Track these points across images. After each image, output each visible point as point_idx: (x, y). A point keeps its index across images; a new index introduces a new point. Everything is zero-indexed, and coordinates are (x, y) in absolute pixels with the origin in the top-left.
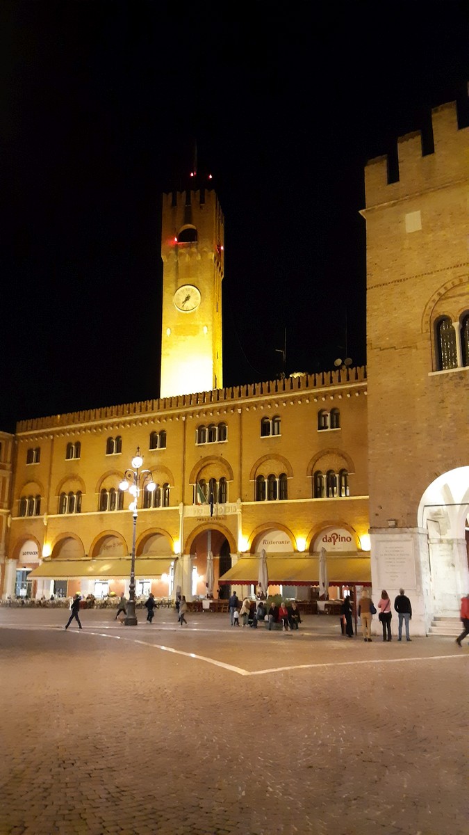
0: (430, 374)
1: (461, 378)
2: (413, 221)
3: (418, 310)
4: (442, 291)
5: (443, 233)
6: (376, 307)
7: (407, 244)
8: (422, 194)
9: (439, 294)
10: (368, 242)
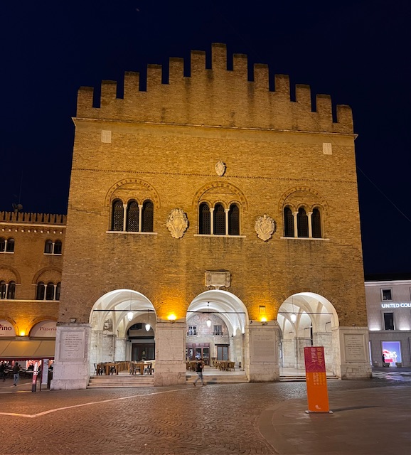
0: (107, 232)
1: (125, 238)
2: (106, 136)
3: (104, 192)
4: (120, 184)
5: (123, 149)
6: (77, 183)
7: (101, 149)
8: (114, 121)
9: (118, 185)
10: (76, 140)
